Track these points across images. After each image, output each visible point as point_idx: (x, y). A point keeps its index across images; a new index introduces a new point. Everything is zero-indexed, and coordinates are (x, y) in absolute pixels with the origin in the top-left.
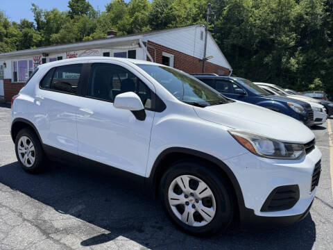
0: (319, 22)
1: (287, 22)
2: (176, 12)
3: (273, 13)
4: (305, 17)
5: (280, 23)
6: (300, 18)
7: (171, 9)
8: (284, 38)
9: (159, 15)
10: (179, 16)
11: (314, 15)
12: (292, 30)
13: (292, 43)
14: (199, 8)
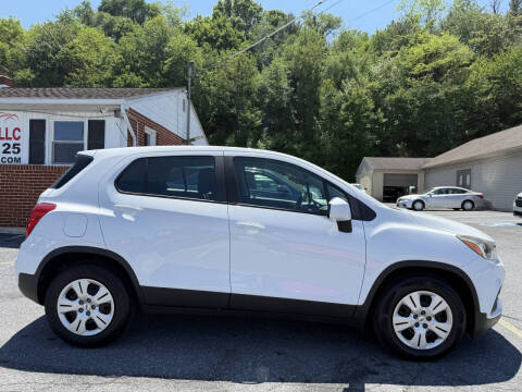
0: (285, 99)
1: (248, 94)
2: (83, 55)
3: (230, 79)
4: (270, 89)
5: (241, 94)
6: (263, 91)
7: (72, 48)
8: (249, 115)
9: (50, 55)
10: (89, 63)
11: (278, 88)
12: (255, 104)
13: (259, 122)
14: (123, 54)
